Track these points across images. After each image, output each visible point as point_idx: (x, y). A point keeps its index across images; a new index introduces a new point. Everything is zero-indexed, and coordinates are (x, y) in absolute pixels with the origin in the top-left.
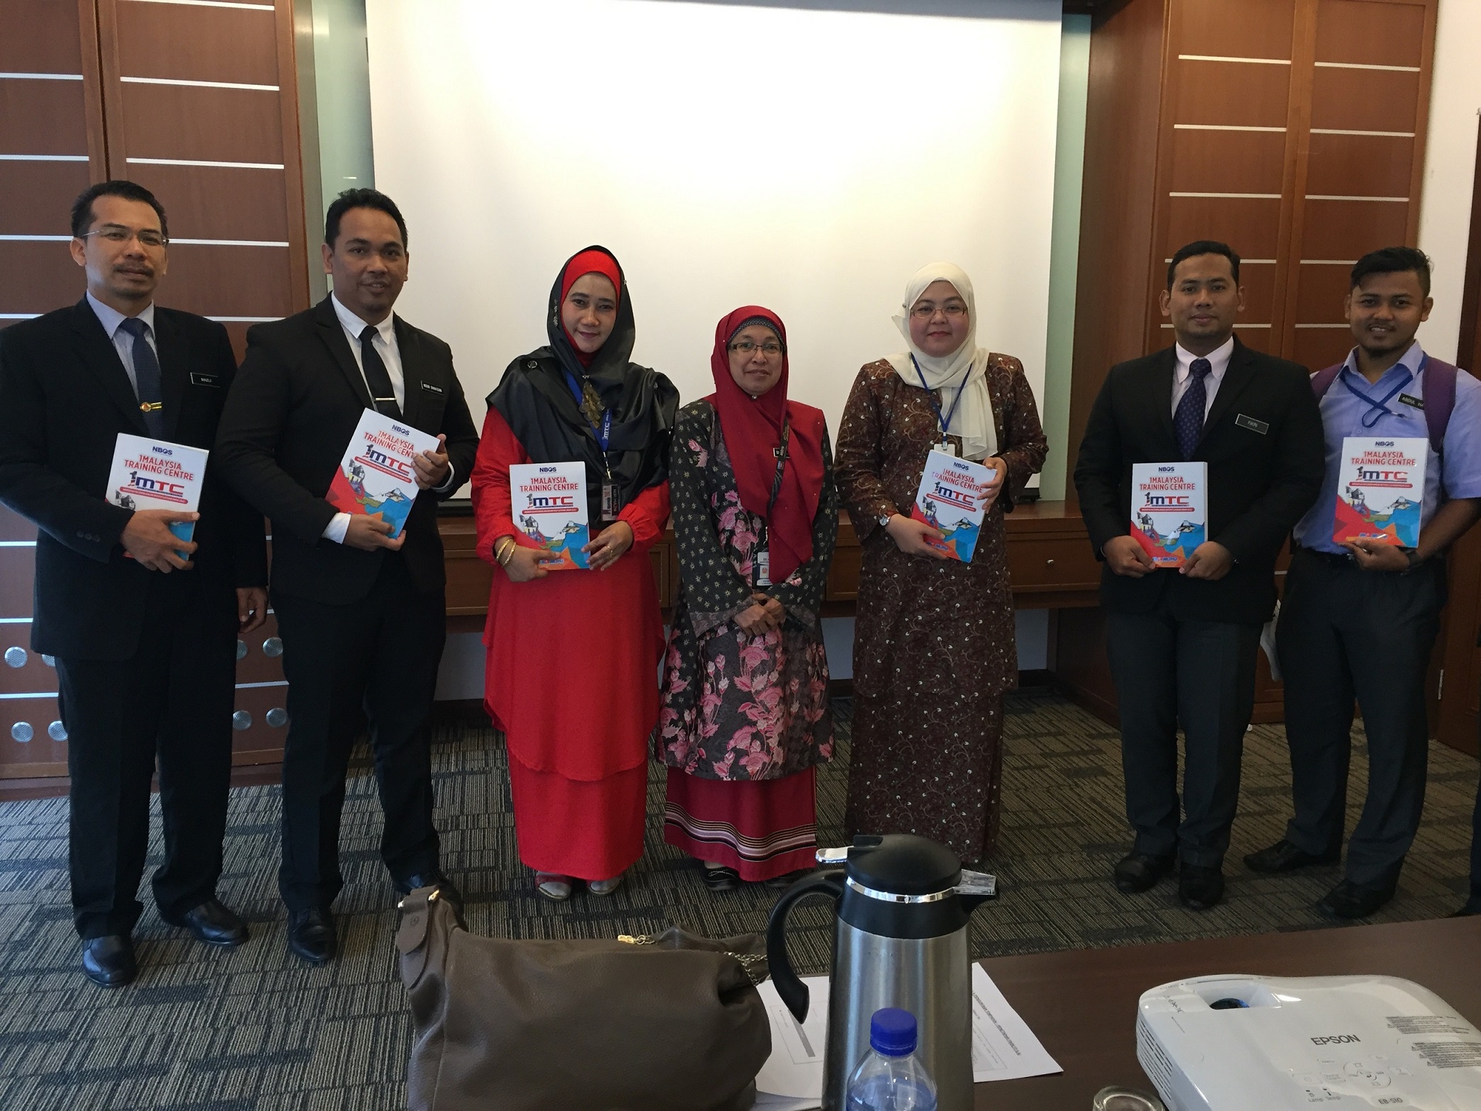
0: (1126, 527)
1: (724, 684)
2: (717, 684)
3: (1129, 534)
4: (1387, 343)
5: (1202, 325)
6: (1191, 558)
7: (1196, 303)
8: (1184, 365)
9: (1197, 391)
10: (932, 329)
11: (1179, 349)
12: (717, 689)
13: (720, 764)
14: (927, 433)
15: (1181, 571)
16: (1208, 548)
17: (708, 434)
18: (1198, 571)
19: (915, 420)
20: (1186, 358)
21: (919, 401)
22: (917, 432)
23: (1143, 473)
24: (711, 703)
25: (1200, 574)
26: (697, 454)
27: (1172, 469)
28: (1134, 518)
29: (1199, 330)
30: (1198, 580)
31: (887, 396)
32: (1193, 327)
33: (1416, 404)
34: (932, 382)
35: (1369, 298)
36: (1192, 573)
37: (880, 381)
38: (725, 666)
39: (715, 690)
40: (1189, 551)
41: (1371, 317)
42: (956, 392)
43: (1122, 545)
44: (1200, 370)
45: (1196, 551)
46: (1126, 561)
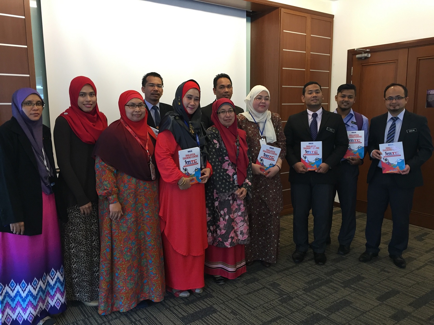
0: (300, 160)
1: (227, 217)
2: (225, 218)
3: (301, 162)
4: (347, 107)
5: (315, 102)
6: (319, 168)
7: (313, 96)
8: (310, 115)
9: (315, 122)
10: (261, 104)
11: (308, 110)
12: (225, 219)
13: (227, 243)
14: (256, 136)
15: (316, 171)
16: (324, 165)
17: (219, 138)
18: (321, 171)
19: (252, 132)
20: (310, 113)
21: (253, 126)
22: (254, 135)
23: (304, 144)
24: (222, 223)
25: (322, 172)
26: (216, 144)
27: (313, 143)
28: (302, 157)
29: (314, 104)
30: (320, 174)
31: (244, 125)
32: (313, 103)
33: (355, 123)
34: (257, 120)
35: (342, 96)
36: (319, 171)
37: (242, 121)
38: (227, 211)
39: (224, 219)
40: (318, 166)
41: (343, 100)
42: (264, 123)
43: (299, 164)
44: (315, 116)
45: (320, 165)
46: (301, 169)
